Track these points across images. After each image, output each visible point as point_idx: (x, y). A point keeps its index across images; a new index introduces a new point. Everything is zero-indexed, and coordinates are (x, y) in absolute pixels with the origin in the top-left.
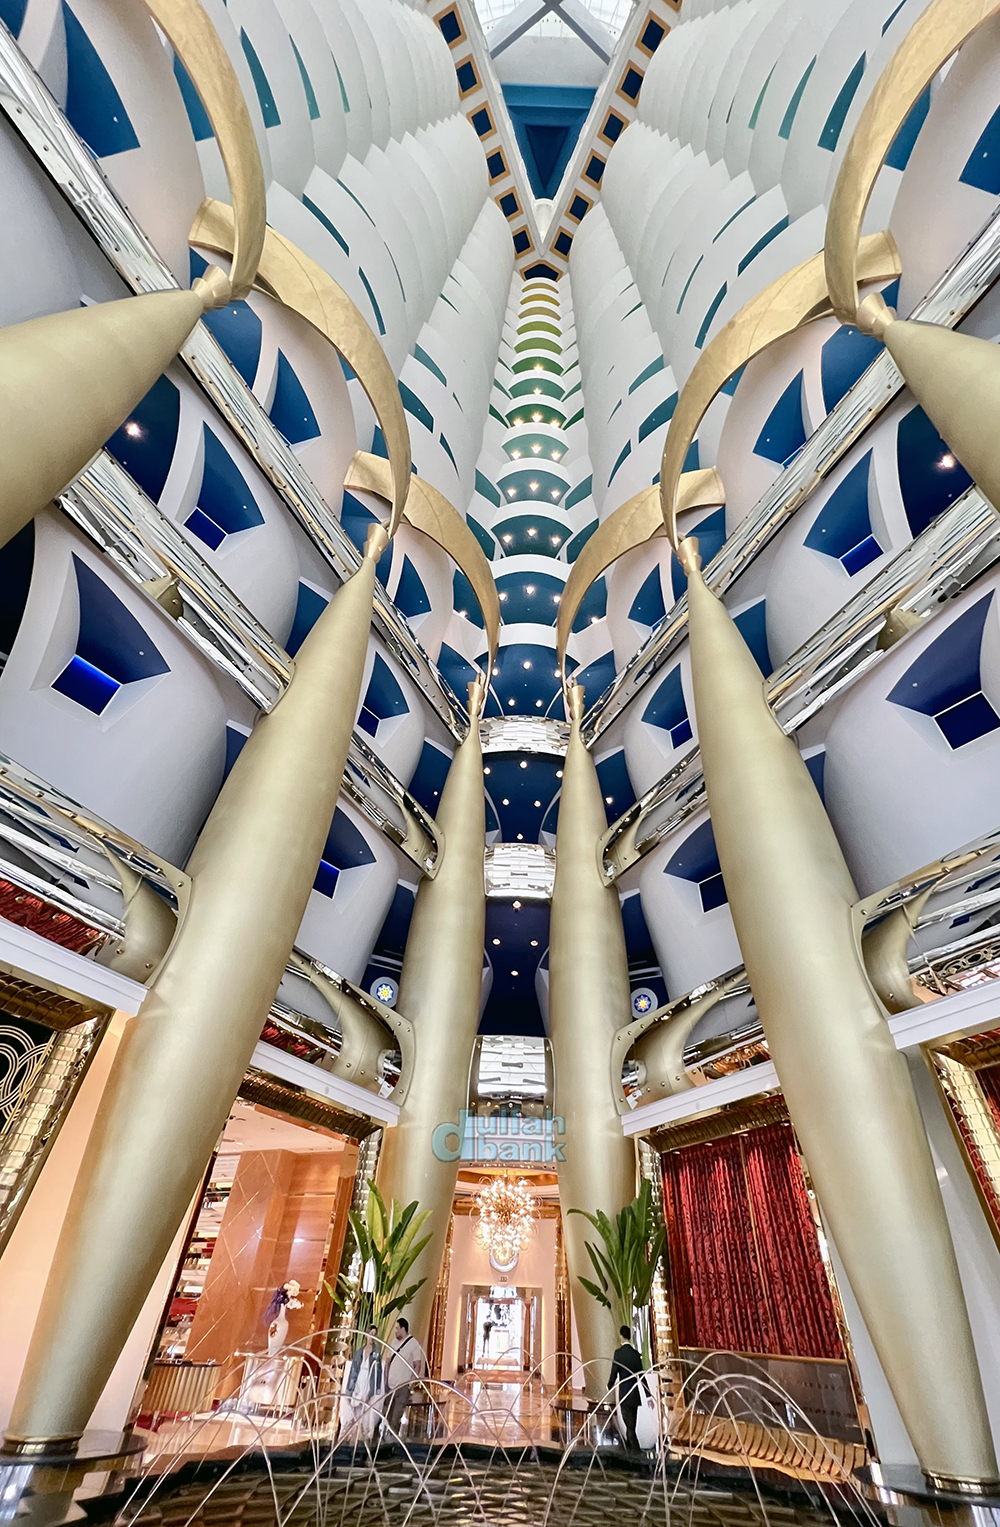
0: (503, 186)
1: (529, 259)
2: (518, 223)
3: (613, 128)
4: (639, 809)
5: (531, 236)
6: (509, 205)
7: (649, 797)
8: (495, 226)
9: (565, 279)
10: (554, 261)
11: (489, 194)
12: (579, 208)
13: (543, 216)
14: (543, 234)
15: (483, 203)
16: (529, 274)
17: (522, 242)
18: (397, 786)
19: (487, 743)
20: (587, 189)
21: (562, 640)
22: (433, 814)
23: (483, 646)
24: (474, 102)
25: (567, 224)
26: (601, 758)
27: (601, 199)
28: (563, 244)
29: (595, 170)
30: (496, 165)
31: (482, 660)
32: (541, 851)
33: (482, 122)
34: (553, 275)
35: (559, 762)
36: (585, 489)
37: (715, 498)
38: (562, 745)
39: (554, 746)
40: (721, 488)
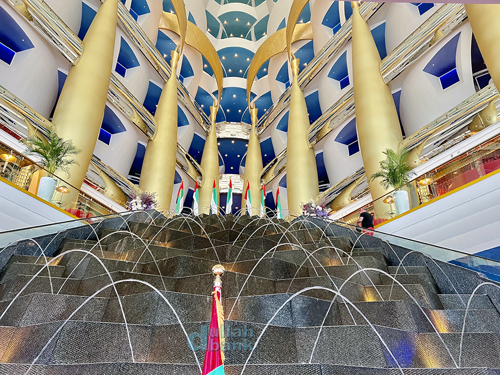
4: (276, 160)
7: (281, 155)
18: (182, 150)
19: (219, 133)
23: (215, 87)
26: (263, 140)
32: (239, 177)
35: (247, 141)
37: (309, 36)
38: (248, 134)
39: (245, 134)
40: (312, 32)
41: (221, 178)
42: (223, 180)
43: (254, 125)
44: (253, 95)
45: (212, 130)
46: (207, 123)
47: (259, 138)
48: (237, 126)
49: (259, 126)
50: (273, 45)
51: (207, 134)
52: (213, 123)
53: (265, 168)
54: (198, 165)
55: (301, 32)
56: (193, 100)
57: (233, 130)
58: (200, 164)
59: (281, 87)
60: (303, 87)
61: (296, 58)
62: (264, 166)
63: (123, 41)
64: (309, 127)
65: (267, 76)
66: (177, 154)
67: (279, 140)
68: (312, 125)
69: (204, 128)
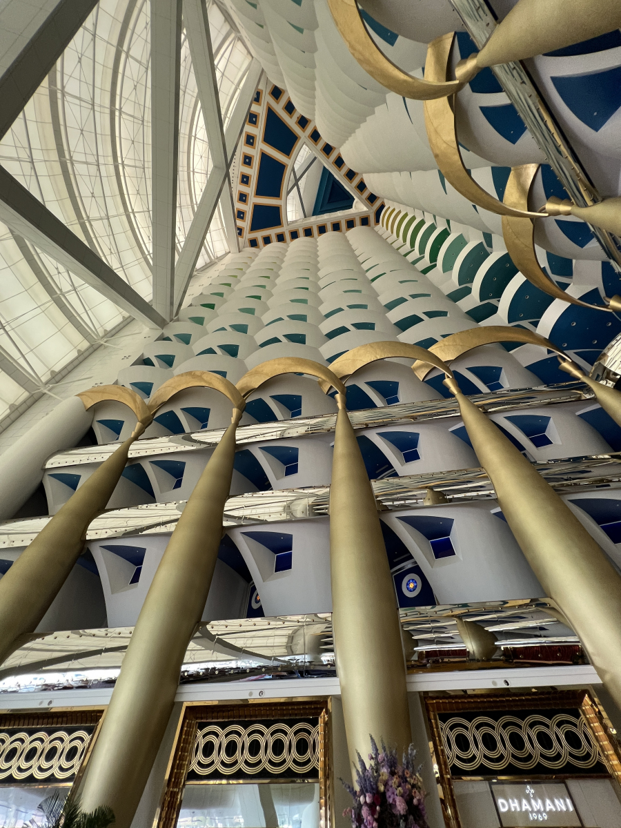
0: (343, 225)
1: (372, 219)
2: (358, 222)
3: (339, 162)
5: (364, 215)
6: (350, 224)
8: (356, 236)
9: (386, 201)
10: (377, 204)
11: (344, 234)
12: (362, 187)
13: (360, 207)
14: (365, 209)
15: (346, 238)
16: (377, 221)
17: (365, 221)
20: (356, 181)
21: (566, 298)
24: (315, 231)
25: (366, 194)
27: (362, 174)
28: (372, 198)
29: (351, 175)
30: (336, 227)
33: (322, 230)
34: (382, 206)
36: (488, 237)
40: (531, 164)
46: (583, 387)
51: (595, 398)
65: (575, 262)
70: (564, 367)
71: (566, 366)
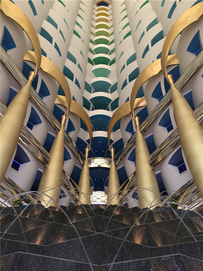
4: (129, 180)
7: (131, 177)
16: (99, 5)
18: (67, 175)
19: (90, 164)
21: (109, 135)
22: (78, 184)
23: (88, 137)
26: (119, 168)
31: (88, 141)
32: (104, 193)
34: (106, 4)
35: (108, 169)
36: (115, 88)
37: (144, 105)
38: (109, 165)
39: (107, 165)
40: (146, 102)
41: (92, 194)
42: (93, 196)
43: (113, 159)
44: (112, 141)
45: (86, 162)
46: (83, 159)
47: (116, 166)
48: (102, 159)
49: (116, 159)
50: (122, 111)
51: (83, 165)
52: (86, 158)
53: (122, 186)
54: (77, 185)
55: (139, 103)
56: (75, 145)
57: (99, 162)
58: (78, 185)
59: (129, 135)
60: (143, 132)
61: (137, 116)
62: (121, 185)
63: (32, 109)
64: (150, 156)
65: (120, 130)
66: (63, 177)
67: (130, 167)
68: (152, 155)
69: (81, 161)
70: (86, 150)
71: (87, 150)
